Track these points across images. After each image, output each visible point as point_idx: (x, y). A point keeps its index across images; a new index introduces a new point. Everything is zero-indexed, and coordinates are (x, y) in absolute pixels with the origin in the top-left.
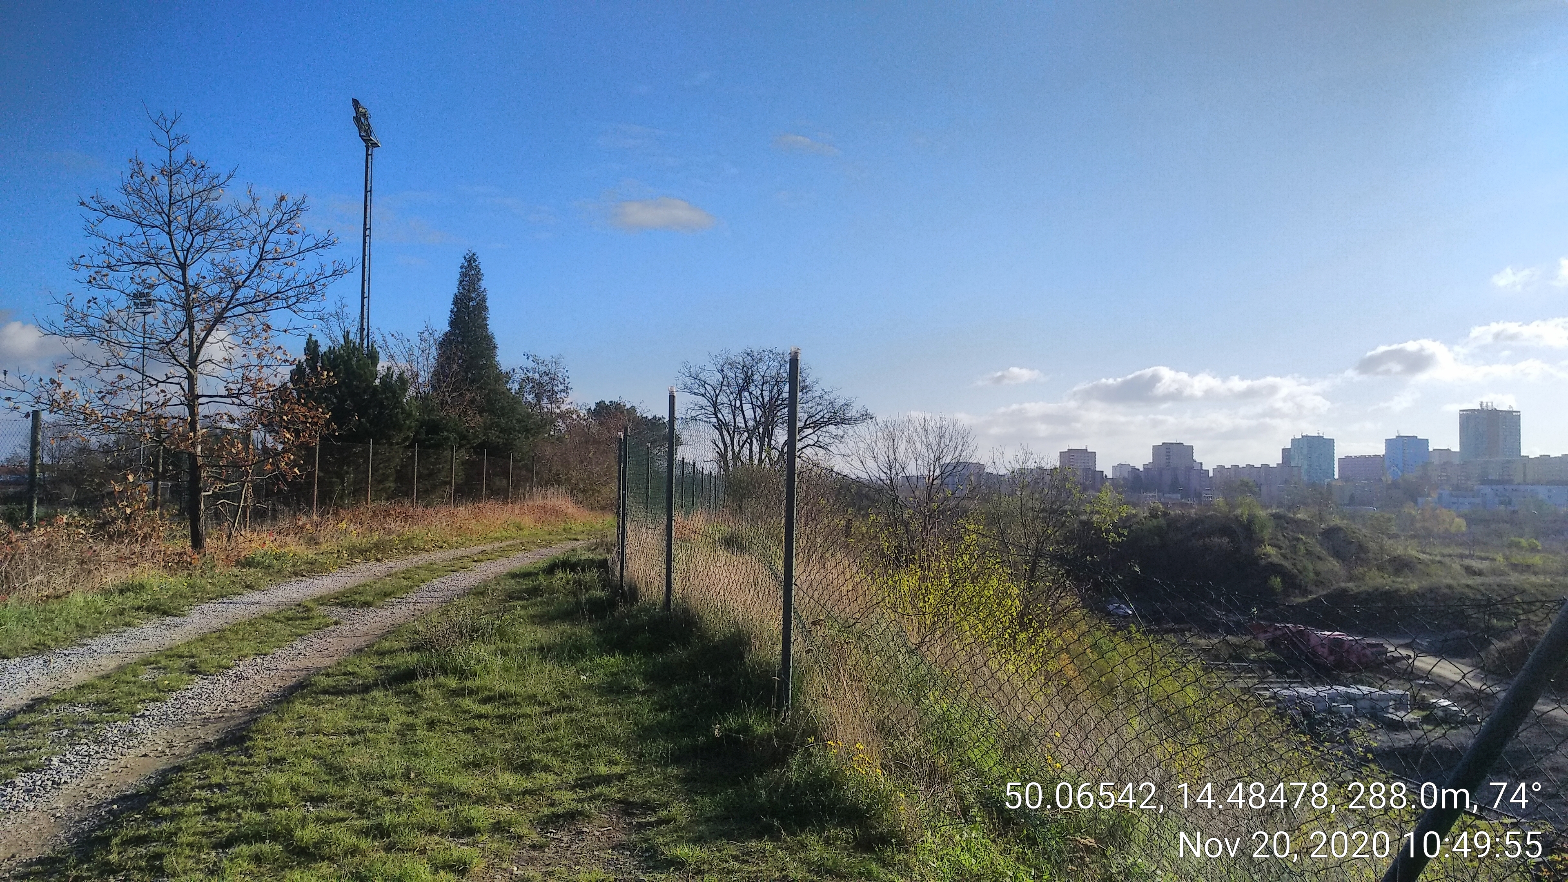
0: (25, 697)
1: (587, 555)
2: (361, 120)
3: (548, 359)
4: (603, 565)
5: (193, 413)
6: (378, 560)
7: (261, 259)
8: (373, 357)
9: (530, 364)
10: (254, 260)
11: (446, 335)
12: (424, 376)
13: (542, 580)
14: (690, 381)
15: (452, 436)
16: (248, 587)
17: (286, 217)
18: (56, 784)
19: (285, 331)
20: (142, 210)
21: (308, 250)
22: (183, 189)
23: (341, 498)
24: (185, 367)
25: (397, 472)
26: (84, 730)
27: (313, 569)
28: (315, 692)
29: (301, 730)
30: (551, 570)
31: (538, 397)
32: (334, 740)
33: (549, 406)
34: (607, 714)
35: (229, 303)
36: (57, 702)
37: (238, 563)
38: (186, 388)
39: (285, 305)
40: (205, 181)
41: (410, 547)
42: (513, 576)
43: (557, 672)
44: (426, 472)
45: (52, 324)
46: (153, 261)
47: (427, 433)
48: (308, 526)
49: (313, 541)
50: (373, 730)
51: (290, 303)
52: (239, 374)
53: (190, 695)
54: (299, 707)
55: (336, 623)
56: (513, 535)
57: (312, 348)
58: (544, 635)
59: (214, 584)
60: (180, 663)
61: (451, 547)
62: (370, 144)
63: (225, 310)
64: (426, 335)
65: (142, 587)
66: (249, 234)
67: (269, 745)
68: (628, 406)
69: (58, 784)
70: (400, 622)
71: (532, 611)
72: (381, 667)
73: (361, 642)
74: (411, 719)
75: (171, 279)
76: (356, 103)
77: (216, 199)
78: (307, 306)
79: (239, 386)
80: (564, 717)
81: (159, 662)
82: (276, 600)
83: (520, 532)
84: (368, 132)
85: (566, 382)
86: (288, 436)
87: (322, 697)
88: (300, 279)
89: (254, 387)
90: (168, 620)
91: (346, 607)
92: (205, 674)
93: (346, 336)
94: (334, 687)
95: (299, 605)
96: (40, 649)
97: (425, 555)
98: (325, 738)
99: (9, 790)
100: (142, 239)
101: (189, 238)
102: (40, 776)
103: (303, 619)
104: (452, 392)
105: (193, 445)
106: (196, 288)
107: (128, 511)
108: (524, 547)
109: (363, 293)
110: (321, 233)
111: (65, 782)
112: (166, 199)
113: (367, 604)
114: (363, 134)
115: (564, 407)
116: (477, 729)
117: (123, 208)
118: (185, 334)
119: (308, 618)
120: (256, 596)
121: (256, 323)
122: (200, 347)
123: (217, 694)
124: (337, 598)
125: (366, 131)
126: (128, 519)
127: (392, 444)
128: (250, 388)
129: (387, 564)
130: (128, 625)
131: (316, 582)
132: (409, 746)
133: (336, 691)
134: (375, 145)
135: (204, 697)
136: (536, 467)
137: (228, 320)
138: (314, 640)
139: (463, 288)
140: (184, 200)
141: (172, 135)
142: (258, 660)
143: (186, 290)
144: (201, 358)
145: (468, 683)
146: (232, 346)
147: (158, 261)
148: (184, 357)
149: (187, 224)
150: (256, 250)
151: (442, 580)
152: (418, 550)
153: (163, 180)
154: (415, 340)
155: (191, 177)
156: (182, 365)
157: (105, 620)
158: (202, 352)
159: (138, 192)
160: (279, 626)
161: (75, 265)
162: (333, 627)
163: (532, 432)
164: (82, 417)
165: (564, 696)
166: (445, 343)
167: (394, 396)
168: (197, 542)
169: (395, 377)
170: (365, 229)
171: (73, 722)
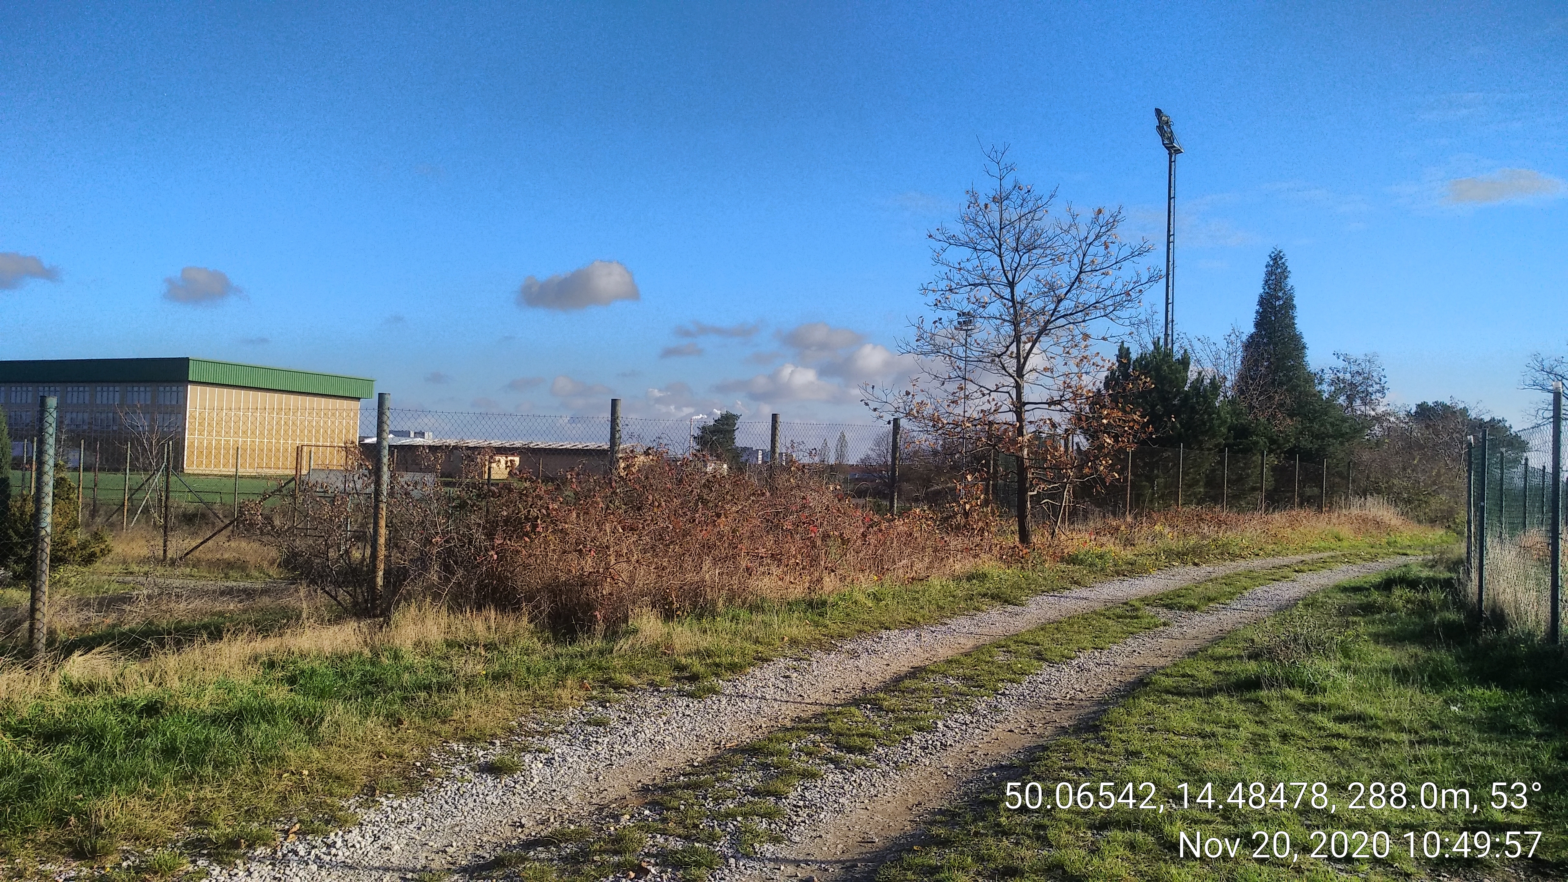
0: (906, 665)
1: (1425, 573)
2: (1164, 128)
3: (1361, 357)
4: (1447, 584)
5: (1020, 419)
6: (1196, 564)
7: (1081, 272)
8: (1185, 362)
9: (1340, 364)
10: (1074, 274)
11: (1251, 336)
12: (1231, 379)
13: (1377, 597)
14: (1541, 377)
15: (1262, 441)
16: (1076, 582)
17: (1103, 230)
18: (944, 746)
19: (1104, 339)
20: (978, 237)
21: (1125, 259)
22: (1011, 214)
23: (1151, 501)
24: (1013, 377)
25: (1207, 476)
26: (958, 700)
27: (1131, 570)
28: (1158, 691)
29: (1152, 726)
30: (1387, 585)
31: (1350, 399)
32: (1185, 740)
33: (1363, 408)
34: (1495, 754)
35: (1052, 315)
36: (933, 672)
37: (1062, 559)
38: (1014, 396)
39: (1103, 314)
40: (1031, 204)
41: (1226, 553)
42: (1345, 590)
43: (1419, 698)
44: (1234, 477)
45: (908, 344)
46: (985, 282)
47: (1235, 439)
48: (1123, 528)
49: (1129, 542)
50: (1224, 735)
51: (1108, 311)
52: (1060, 382)
53: (1041, 680)
54: (1146, 704)
55: (1165, 624)
56: (1333, 547)
57: (1124, 353)
58: (1391, 656)
59: (1045, 579)
60: (1026, 649)
61: (1269, 555)
62: (1172, 150)
63: (1048, 322)
64: (1233, 337)
65: (985, 575)
66: (1070, 250)
67: (1124, 736)
68: (1461, 406)
69: (946, 746)
70: (1229, 628)
71: (1372, 629)
72: (1220, 673)
73: (1192, 645)
74: (1261, 730)
75: (1002, 297)
76: (1158, 112)
77: (1040, 219)
78: (1124, 313)
79: (1061, 393)
80: (1440, 749)
81: (1009, 646)
82: (1102, 597)
83: (1339, 543)
84: (1171, 139)
85: (1382, 382)
86: (1108, 440)
87: (1165, 697)
88: (1118, 288)
89: (1075, 395)
90: (1010, 608)
91: (1172, 609)
92: (1051, 663)
93: (1156, 344)
94: (1175, 688)
95: (1126, 604)
96: (912, 624)
97: (1242, 562)
98: (1176, 738)
99: (909, 745)
100: (976, 262)
101: (1017, 258)
102: (930, 736)
103: (1132, 617)
104: (1260, 395)
105: (1021, 449)
106: (1022, 303)
107: (968, 507)
108: (1348, 558)
109: (1167, 299)
110: (1136, 243)
111: (951, 745)
112: (997, 225)
113: (1192, 608)
114: (1166, 142)
115: (1380, 409)
116: (1336, 749)
117: (961, 237)
118: (1013, 348)
119: (1137, 617)
120: (1085, 593)
121: (1076, 332)
122: (1026, 359)
123: (1064, 682)
124: (1161, 599)
125: (1169, 138)
126: (966, 514)
127: (1202, 450)
128: (1071, 395)
129: (1205, 569)
130: (977, 609)
131: (1137, 582)
132: (1265, 757)
133: (1179, 692)
134: (1178, 151)
135: (1053, 684)
136: (1352, 474)
137: (1052, 331)
138: (1146, 639)
139: (1269, 288)
140: (1012, 223)
141: (1002, 166)
142: (1096, 654)
143: (1014, 306)
144: (1028, 367)
145: (1319, 699)
146: (1053, 356)
147: (991, 281)
148: (1011, 365)
149: (1015, 245)
150: (1076, 264)
151: (1265, 588)
152: (1234, 557)
153: (993, 207)
154: (1222, 344)
155: (1019, 202)
156: (1011, 376)
157: (958, 603)
158: (1028, 363)
159: (975, 222)
160: (1110, 622)
161: (925, 290)
162: (1161, 628)
163: (1347, 437)
164: (931, 424)
165: (1434, 726)
166: (1251, 344)
167: (1205, 401)
168: (1024, 536)
169: (1207, 381)
170: (1169, 236)
171: (949, 692)
